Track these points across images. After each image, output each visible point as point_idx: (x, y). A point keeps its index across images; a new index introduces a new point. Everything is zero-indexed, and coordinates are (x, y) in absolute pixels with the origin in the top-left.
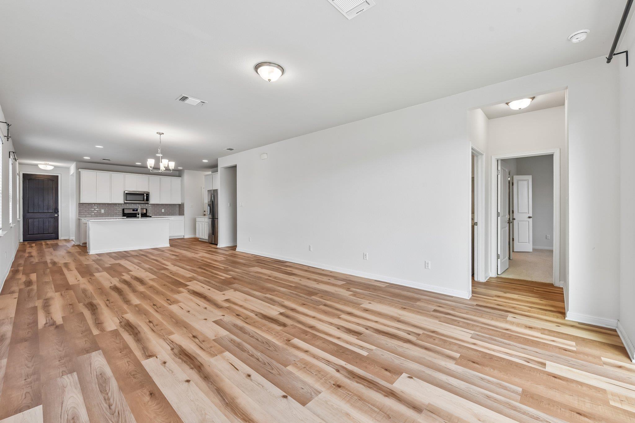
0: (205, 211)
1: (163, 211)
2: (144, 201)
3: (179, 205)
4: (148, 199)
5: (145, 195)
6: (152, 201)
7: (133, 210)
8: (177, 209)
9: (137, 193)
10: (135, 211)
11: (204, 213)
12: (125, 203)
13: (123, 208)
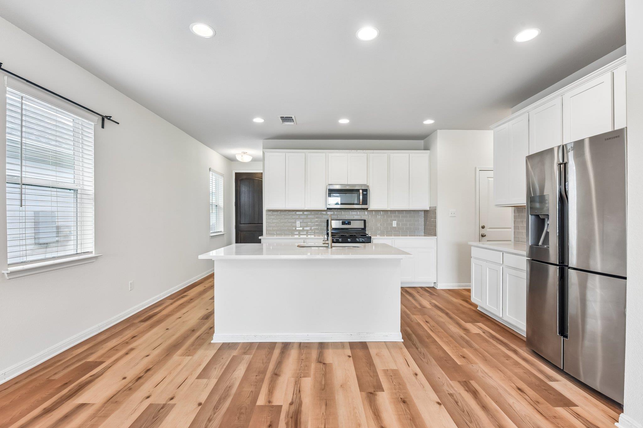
0: (483, 227)
1: (395, 224)
2: (359, 204)
3: (426, 212)
4: (365, 202)
5: (361, 191)
6: (374, 204)
7: (343, 223)
8: (422, 220)
9: (348, 188)
10: (346, 224)
11: (483, 231)
12: (328, 208)
13: (326, 217)
